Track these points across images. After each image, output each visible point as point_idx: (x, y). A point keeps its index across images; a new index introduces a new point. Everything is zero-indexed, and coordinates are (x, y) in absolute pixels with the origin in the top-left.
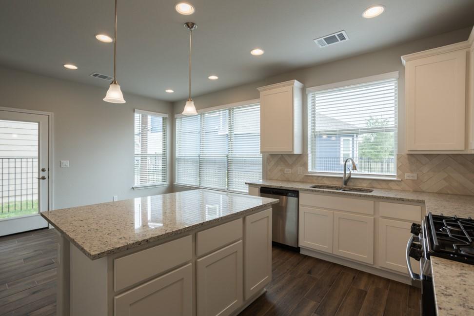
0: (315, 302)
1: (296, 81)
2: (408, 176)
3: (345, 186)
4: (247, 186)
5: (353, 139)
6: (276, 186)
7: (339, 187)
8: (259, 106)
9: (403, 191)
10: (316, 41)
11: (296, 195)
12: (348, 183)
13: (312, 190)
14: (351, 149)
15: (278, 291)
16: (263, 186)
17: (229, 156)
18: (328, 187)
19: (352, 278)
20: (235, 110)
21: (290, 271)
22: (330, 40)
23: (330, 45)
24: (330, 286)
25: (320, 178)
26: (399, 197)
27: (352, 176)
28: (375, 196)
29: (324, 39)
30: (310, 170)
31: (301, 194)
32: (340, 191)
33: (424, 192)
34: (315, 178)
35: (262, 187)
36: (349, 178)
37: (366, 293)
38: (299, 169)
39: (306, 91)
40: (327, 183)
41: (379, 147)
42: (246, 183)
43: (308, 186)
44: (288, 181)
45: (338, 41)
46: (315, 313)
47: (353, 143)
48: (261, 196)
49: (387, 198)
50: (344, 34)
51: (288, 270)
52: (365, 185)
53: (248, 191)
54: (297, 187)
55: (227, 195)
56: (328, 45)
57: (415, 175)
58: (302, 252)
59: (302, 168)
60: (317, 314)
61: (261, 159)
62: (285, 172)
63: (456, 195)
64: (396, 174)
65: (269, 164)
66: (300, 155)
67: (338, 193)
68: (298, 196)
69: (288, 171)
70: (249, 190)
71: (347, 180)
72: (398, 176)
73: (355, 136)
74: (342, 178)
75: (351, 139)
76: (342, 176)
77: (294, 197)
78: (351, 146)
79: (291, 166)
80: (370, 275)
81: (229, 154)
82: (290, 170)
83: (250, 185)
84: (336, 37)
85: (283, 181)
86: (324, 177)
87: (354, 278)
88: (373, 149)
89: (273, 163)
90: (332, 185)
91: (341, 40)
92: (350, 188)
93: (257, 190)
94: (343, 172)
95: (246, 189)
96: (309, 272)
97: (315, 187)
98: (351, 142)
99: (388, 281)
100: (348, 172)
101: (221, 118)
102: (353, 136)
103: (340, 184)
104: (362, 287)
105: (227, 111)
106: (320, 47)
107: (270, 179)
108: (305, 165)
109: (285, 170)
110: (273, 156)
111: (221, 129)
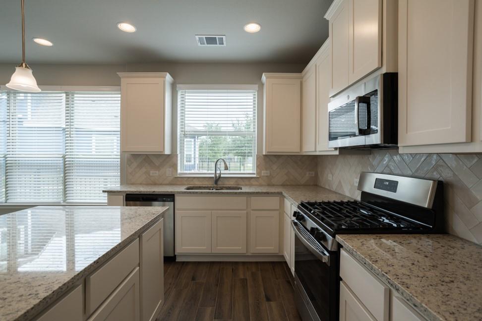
0: (211, 308)
1: (168, 74)
2: (264, 173)
3: (216, 186)
4: (106, 194)
5: (195, 141)
6: (147, 192)
7: (211, 187)
8: (120, 96)
9: (261, 185)
10: (197, 37)
11: (172, 199)
12: (219, 183)
13: (188, 193)
14: (193, 149)
15: (169, 313)
16: (128, 193)
17: (67, 157)
18: (200, 188)
19: (231, 270)
20: (75, 95)
21: (174, 284)
22: (211, 40)
23: (209, 45)
24: (217, 285)
25: (189, 179)
26: (264, 191)
27: (222, 176)
28: (248, 192)
29: (206, 38)
30: (179, 171)
31: (177, 198)
32: (214, 191)
33: (273, 185)
34: (185, 179)
35: (127, 195)
36: (220, 177)
37: (246, 280)
38: (168, 171)
39: (176, 87)
40: (198, 183)
41: (216, 149)
42: (104, 191)
43: (182, 189)
44: (155, 184)
45: (217, 44)
46: (215, 318)
47: (195, 144)
48: (127, 205)
49: (257, 192)
50: (224, 40)
51: (170, 284)
52: (232, 183)
53: (106, 201)
54: (172, 190)
55: (63, 210)
56: (206, 45)
57: (268, 172)
58: (178, 260)
59: (171, 169)
60: (217, 319)
61: (119, 160)
62: (151, 175)
63: (293, 185)
64: (255, 172)
65: (130, 166)
66: (169, 155)
67: (211, 192)
68: (174, 201)
69: (154, 173)
70: (108, 199)
71: (217, 179)
72: (258, 173)
73: (196, 138)
74: (213, 177)
75: (193, 140)
76: (213, 176)
77: (169, 201)
78: (193, 146)
79: (158, 168)
80: (244, 263)
81: (67, 154)
82: (157, 172)
83: (110, 193)
84: (216, 39)
85: (148, 184)
86: (194, 178)
87: (233, 270)
88: (211, 150)
89: (135, 164)
90: (204, 186)
91: (220, 44)
92: (220, 187)
93: (121, 198)
94: (214, 172)
95: (104, 199)
96: (193, 279)
97: (188, 189)
98: (193, 143)
99: (257, 263)
100: (218, 172)
101: (29, 104)
102: (195, 138)
103: (210, 183)
104: (242, 277)
105: (64, 95)
106: (199, 44)
107: (132, 184)
108: (175, 166)
109: (151, 172)
110: (135, 156)
111: (29, 119)
